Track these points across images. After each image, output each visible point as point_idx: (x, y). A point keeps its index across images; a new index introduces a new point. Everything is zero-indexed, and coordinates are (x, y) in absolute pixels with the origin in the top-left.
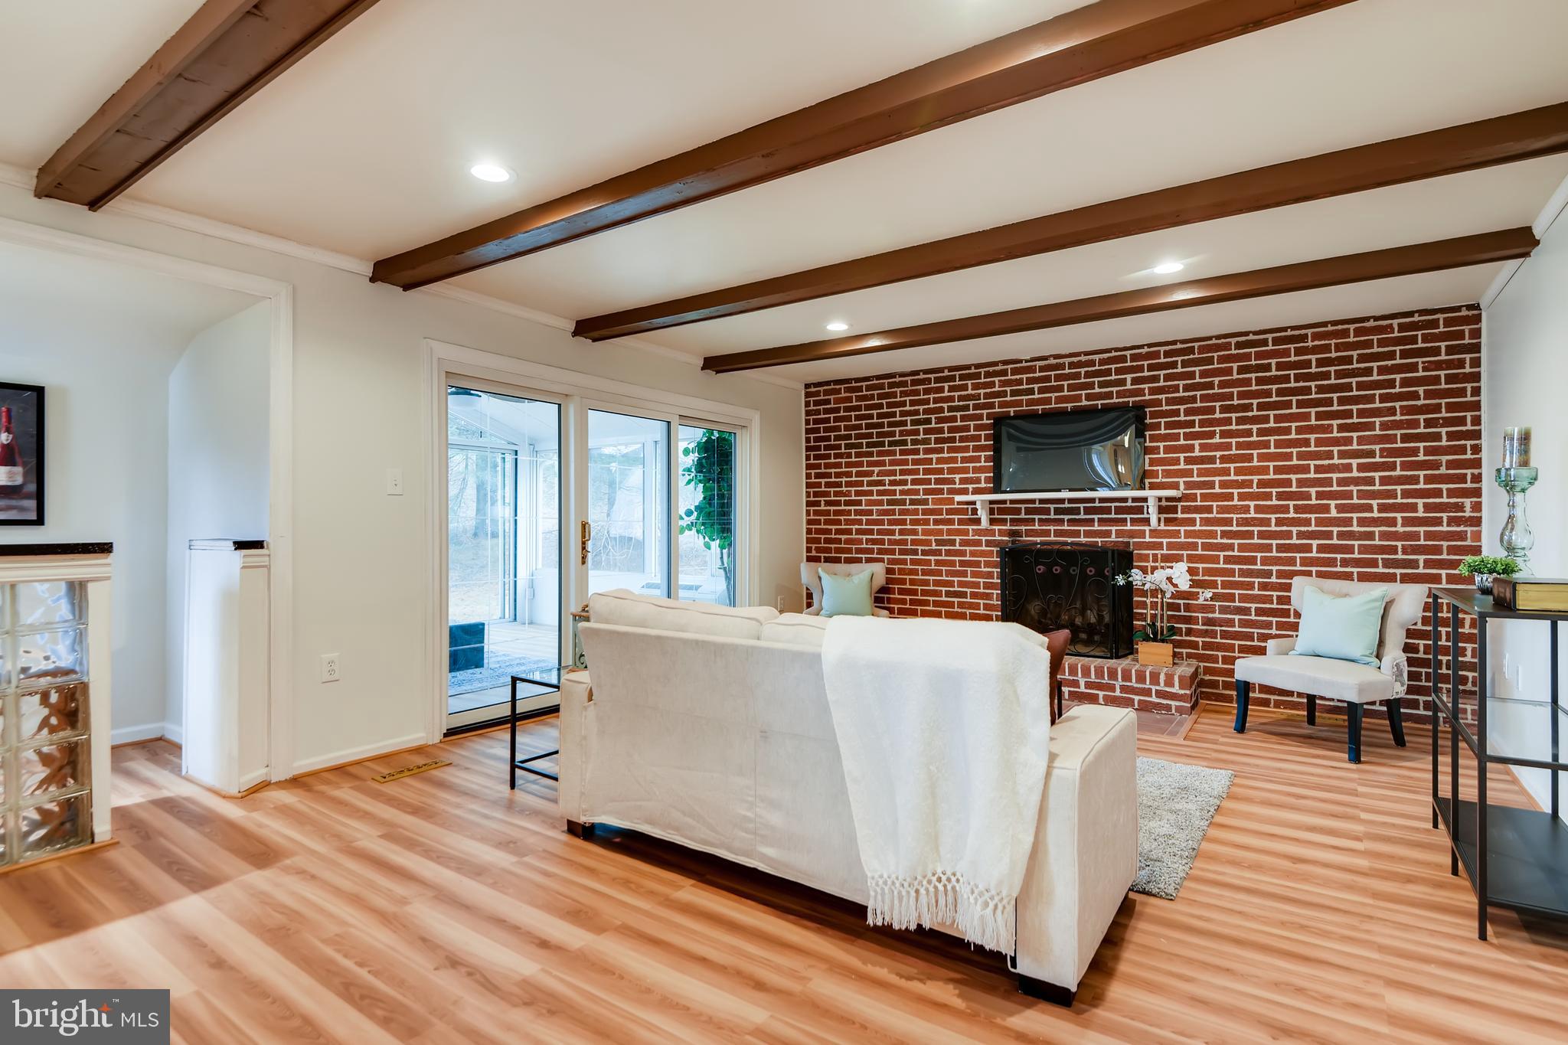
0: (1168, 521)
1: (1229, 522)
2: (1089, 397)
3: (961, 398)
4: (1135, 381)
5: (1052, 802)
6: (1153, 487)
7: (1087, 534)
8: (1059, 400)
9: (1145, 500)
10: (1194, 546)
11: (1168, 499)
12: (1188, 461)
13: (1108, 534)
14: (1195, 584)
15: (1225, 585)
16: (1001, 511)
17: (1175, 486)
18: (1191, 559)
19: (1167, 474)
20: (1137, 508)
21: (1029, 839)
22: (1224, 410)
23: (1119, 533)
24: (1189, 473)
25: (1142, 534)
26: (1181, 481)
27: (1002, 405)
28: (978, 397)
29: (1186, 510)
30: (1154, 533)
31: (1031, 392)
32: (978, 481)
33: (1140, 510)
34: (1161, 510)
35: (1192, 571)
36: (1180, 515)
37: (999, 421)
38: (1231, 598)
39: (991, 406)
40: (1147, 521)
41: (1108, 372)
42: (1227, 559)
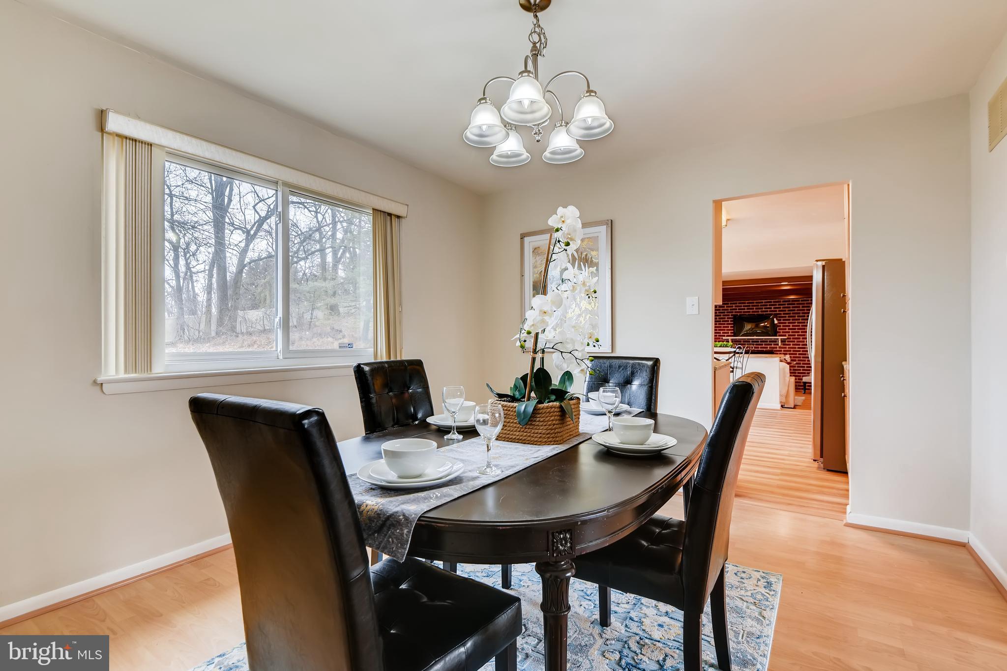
0: (784, 345)
1: (799, 345)
2: (761, 311)
3: (722, 310)
4: (774, 308)
5: (790, 386)
6: (780, 336)
7: (761, 348)
8: (753, 312)
9: (778, 339)
10: (790, 351)
11: (783, 339)
12: (789, 329)
13: (767, 348)
14: (792, 360)
15: (799, 360)
16: (735, 341)
17: (785, 336)
18: (789, 354)
19: (783, 332)
20: (775, 341)
21: (787, 389)
22: (798, 316)
23: (770, 348)
24: (789, 332)
25: (776, 348)
26: (787, 334)
27: (735, 312)
28: (728, 310)
29: (788, 342)
30: (780, 347)
31: (745, 309)
32: (728, 333)
33: (776, 342)
34: (782, 342)
35: (791, 357)
36: (787, 343)
37: (735, 317)
38: (800, 363)
39: (733, 312)
40: (778, 345)
41: (767, 305)
42: (799, 354)
